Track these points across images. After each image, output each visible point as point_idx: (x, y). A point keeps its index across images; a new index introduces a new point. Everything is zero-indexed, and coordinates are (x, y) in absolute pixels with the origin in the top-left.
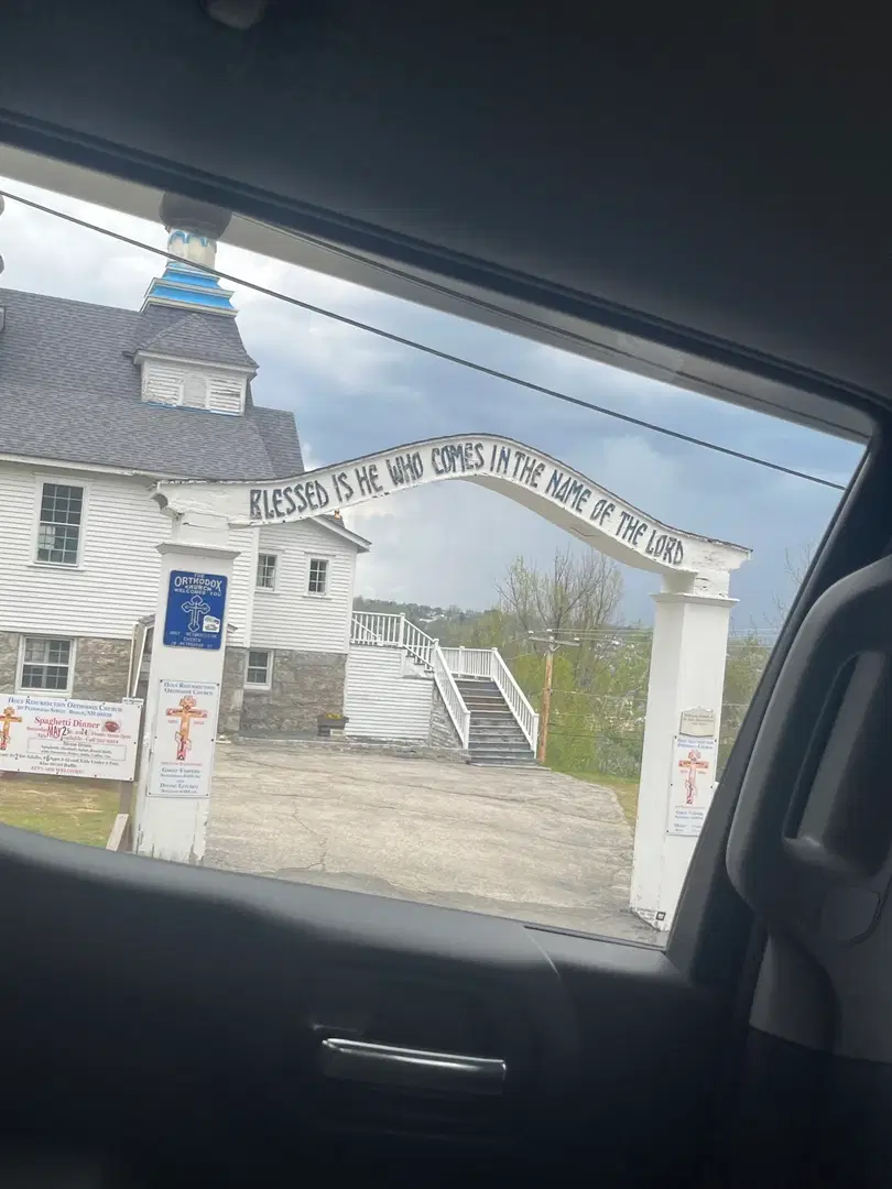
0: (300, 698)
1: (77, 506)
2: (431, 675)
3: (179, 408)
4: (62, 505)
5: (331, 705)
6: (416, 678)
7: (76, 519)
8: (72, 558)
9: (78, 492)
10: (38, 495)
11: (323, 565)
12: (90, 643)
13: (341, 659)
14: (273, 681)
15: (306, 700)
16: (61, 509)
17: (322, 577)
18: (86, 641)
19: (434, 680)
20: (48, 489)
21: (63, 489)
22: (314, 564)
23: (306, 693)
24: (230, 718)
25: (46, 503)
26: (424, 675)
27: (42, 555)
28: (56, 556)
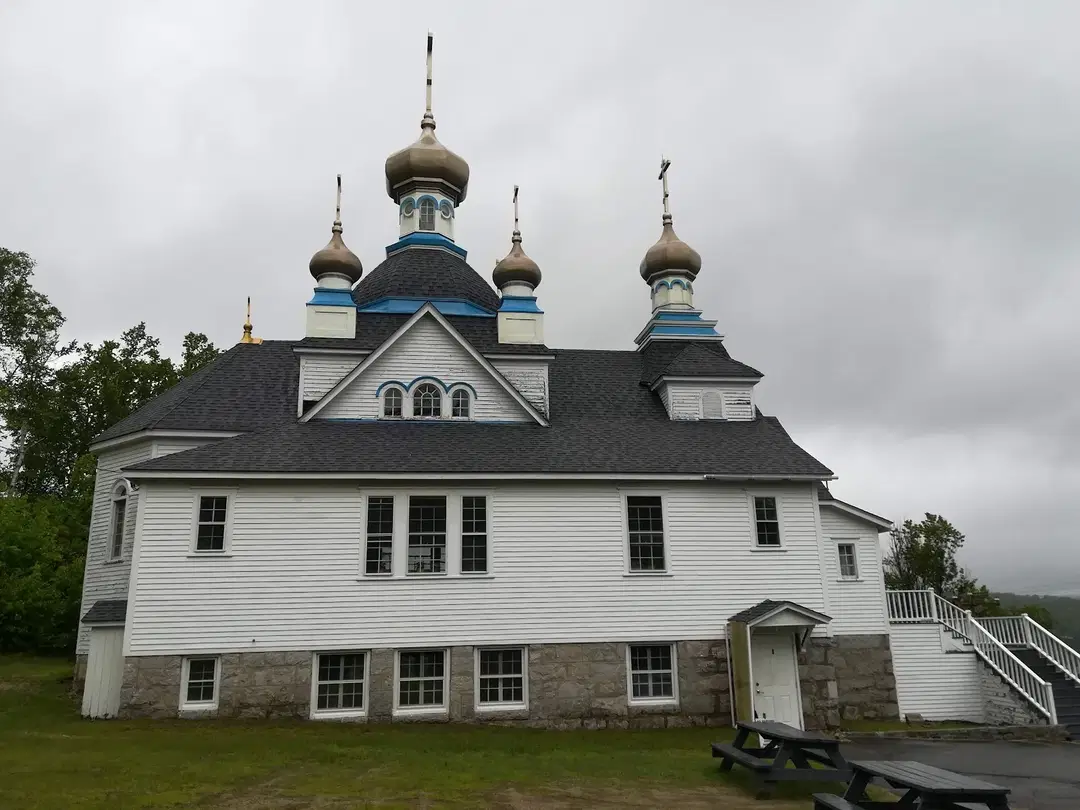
2: (970, 648)
3: (702, 421)
4: (644, 513)
5: (885, 688)
6: (956, 652)
7: (659, 526)
8: (660, 564)
9: (657, 500)
10: (624, 508)
11: (850, 548)
12: (687, 646)
13: (885, 638)
16: (645, 518)
17: (852, 560)
18: (684, 645)
19: (976, 652)
20: (631, 500)
21: (645, 500)
22: (841, 549)
23: (861, 677)
25: (631, 513)
26: (964, 649)
27: (634, 564)
28: (646, 565)
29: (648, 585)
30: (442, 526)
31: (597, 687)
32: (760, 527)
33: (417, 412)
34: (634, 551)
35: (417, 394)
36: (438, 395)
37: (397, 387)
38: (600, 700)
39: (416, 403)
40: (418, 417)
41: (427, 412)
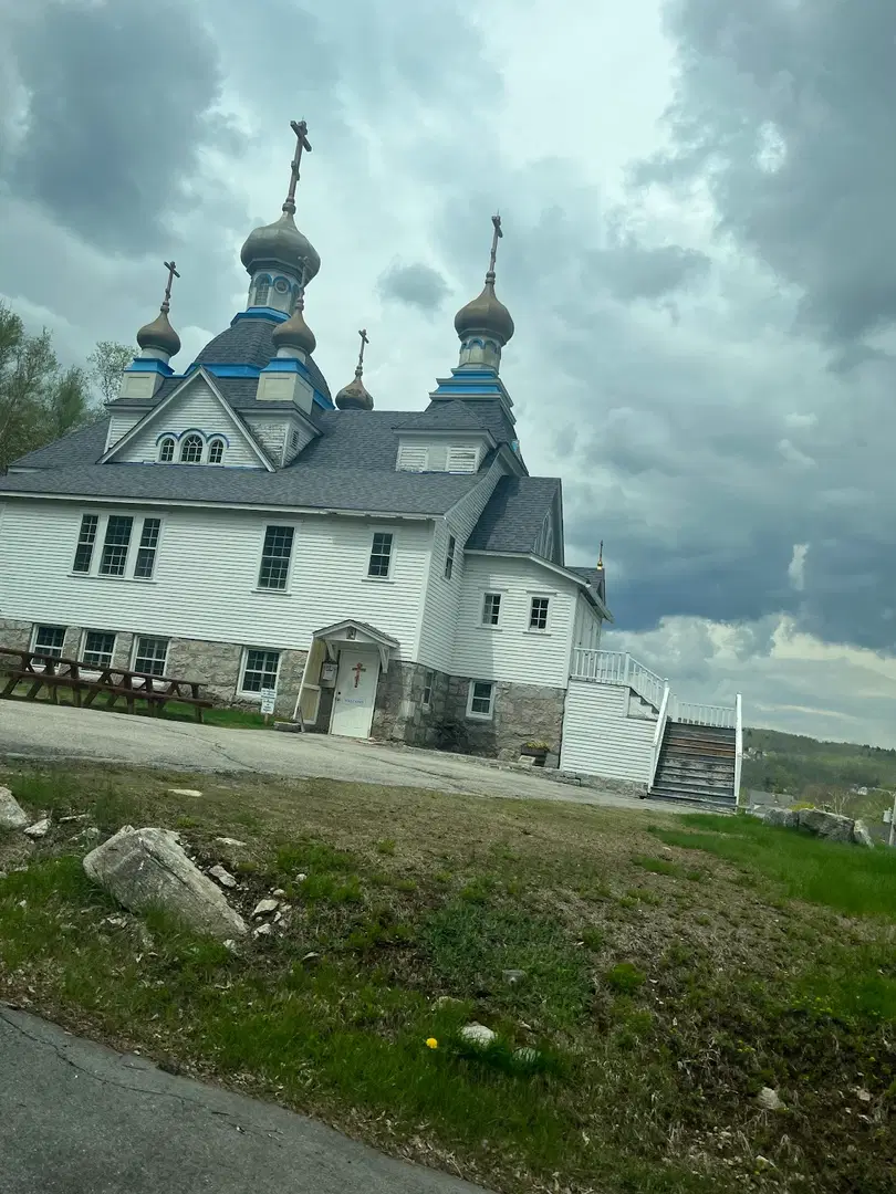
0: (519, 729)
1: (289, 543)
3: (424, 473)
4: (279, 542)
5: (547, 738)
6: (644, 719)
7: (288, 553)
8: (283, 585)
9: (290, 531)
10: (262, 535)
11: (545, 603)
12: (291, 655)
13: (561, 695)
14: (494, 711)
15: (525, 731)
16: (278, 546)
17: (544, 614)
18: (287, 654)
20: (270, 530)
21: (282, 530)
22: (536, 602)
23: (525, 725)
24: (396, 727)
25: (268, 541)
26: (651, 716)
27: (263, 582)
28: (274, 584)
29: (271, 601)
30: (127, 541)
31: (213, 677)
32: (374, 560)
33: (184, 458)
34: (264, 572)
35: (187, 444)
36: (201, 444)
37: (171, 437)
38: (213, 687)
39: (185, 450)
40: (183, 463)
41: (191, 459)
